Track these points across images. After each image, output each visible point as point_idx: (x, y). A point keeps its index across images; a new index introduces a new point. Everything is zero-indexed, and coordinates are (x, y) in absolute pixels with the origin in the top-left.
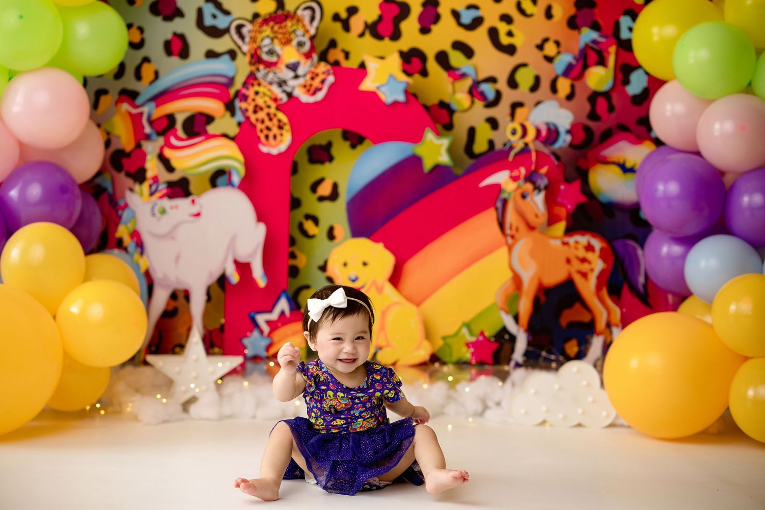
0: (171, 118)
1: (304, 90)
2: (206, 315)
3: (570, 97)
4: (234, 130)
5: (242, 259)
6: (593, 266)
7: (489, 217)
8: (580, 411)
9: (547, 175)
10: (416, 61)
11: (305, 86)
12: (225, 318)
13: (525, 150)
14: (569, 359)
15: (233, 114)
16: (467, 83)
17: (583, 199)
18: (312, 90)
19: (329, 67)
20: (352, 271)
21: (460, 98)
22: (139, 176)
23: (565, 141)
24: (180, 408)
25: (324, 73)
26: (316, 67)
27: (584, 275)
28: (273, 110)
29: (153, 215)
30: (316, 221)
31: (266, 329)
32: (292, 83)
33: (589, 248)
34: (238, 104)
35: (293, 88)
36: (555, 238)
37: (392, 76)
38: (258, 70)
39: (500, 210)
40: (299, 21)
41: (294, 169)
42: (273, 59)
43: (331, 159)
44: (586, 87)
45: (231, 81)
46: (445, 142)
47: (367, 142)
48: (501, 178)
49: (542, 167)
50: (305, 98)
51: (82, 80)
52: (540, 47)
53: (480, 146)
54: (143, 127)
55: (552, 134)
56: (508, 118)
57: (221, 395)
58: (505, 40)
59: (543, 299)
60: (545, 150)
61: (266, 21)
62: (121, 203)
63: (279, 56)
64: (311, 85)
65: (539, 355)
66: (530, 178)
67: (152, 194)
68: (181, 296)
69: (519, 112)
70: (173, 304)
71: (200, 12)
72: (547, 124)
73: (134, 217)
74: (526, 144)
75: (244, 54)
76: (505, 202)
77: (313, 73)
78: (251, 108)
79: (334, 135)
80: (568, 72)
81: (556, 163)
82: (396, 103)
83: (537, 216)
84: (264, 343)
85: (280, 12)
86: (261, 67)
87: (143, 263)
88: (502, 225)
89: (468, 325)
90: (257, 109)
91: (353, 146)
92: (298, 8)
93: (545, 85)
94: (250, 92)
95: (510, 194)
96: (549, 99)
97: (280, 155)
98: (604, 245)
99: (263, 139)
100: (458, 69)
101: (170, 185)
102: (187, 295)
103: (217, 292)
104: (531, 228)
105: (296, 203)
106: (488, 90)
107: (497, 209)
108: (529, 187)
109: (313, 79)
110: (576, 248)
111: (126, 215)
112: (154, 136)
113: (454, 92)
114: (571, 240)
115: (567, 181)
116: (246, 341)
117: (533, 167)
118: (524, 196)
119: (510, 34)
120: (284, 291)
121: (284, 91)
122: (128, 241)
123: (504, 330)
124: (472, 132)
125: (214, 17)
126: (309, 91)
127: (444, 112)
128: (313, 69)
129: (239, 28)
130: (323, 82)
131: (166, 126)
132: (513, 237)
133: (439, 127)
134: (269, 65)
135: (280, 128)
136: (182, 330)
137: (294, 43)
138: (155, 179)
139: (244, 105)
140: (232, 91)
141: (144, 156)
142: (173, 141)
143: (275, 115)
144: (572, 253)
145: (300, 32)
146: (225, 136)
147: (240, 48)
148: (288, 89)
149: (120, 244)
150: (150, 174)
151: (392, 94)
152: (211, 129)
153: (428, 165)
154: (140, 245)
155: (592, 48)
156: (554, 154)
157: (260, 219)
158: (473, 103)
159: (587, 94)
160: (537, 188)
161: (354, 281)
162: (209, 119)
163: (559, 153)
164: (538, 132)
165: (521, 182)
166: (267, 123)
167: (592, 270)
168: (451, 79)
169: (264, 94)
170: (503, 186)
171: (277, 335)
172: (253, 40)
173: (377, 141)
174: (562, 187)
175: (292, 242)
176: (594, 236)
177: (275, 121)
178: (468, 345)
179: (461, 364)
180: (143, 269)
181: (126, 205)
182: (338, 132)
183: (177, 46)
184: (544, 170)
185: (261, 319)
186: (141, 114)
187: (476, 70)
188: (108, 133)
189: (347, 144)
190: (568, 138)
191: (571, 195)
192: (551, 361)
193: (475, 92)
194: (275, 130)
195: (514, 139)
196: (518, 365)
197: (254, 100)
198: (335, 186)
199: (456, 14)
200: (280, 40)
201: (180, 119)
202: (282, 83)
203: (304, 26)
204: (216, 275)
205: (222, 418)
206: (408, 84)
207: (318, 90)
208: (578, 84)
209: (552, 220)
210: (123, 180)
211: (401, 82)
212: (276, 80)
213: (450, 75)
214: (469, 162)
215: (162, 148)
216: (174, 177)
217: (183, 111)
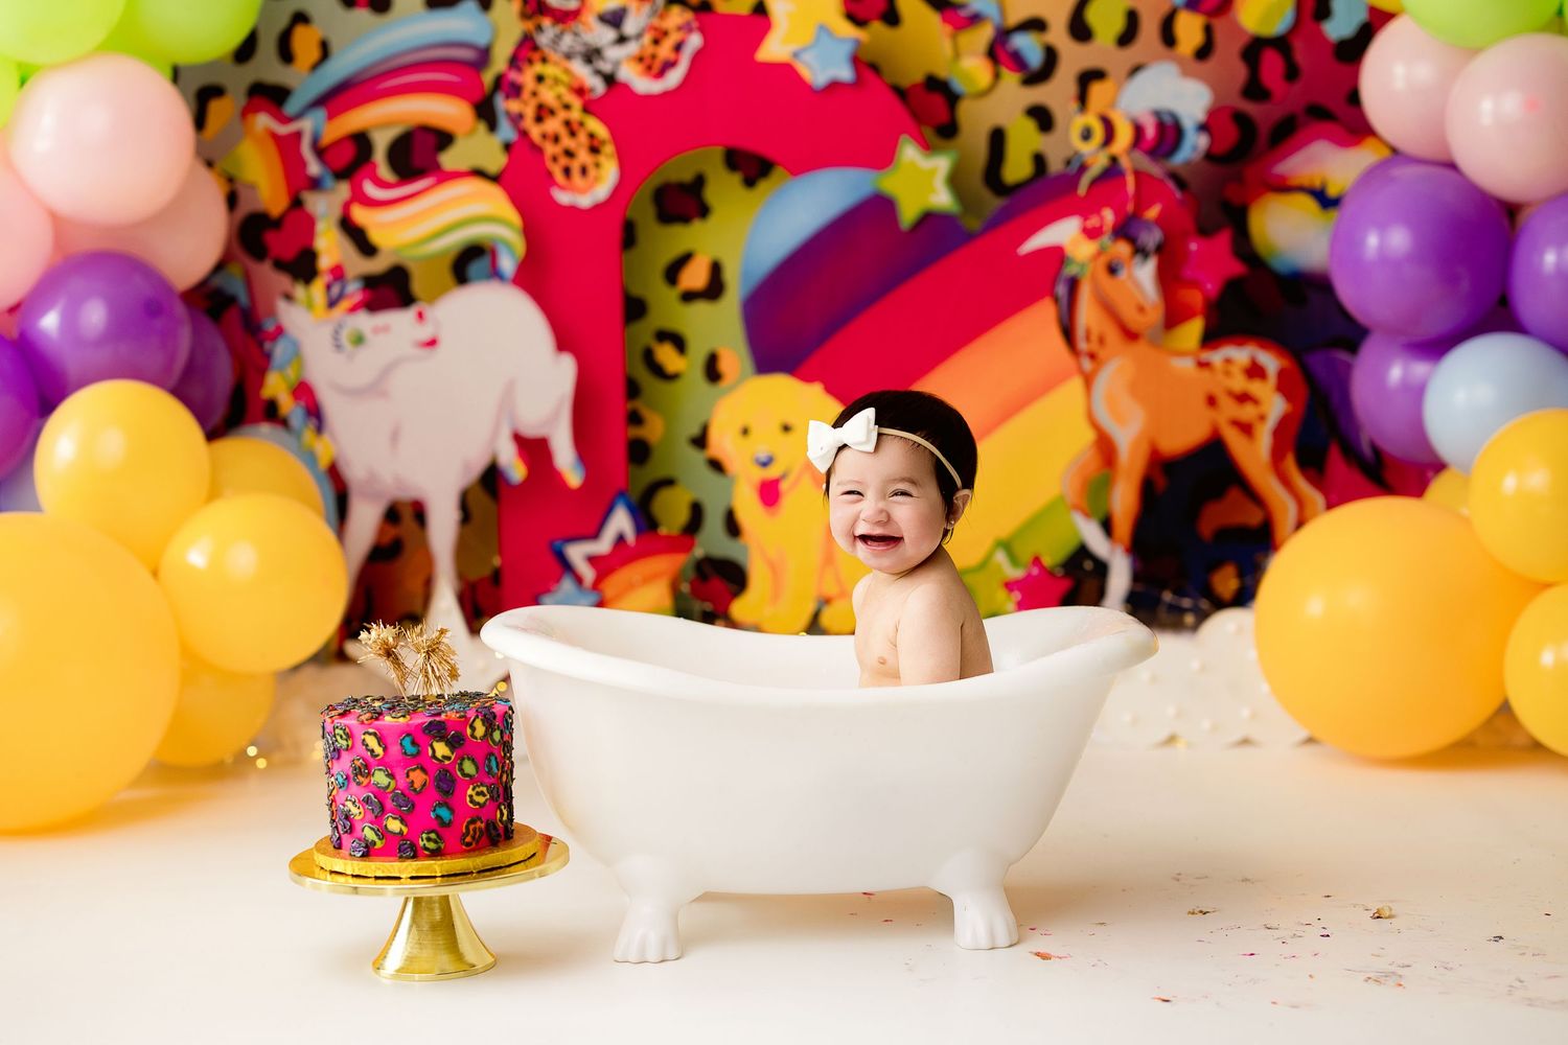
0: (361, 142)
1: (639, 68)
2: (462, 550)
3: (1203, 53)
4: (496, 161)
5: (531, 431)
6: (1264, 408)
7: (1041, 318)
8: (1245, 712)
9: (1160, 221)
11: (641, 59)
12: (501, 552)
13: (1113, 171)
14: (1220, 604)
15: (492, 126)
16: (983, 35)
17: (1236, 268)
18: (657, 67)
19: (689, 16)
20: (761, 445)
21: (970, 68)
22: (303, 267)
23: (1195, 148)
25: (680, 28)
26: (662, 16)
27: (1246, 429)
28: (576, 114)
29: (338, 347)
30: (679, 343)
31: (588, 573)
32: (614, 53)
33: (1255, 371)
34: (503, 104)
35: (617, 64)
36: (1181, 354)
37: (824, 29)
38: (539, 28)
39: (1064, 301)
41: (629, 236)
42: (572, 4)
43: (703, 211)
44: (1237, 29)
45: (484, 55)
46: (941, 164)
47: (779, 173)
48: (1064, 233)
49: (1149, 205)
50: (643, 85)
51: (168, 73)
53: (1017, 168)
54: (303, 164)
55: (1168, 133)
56: (1074, 106)
59: (1161, 483)
60: (1154, 169)
62: (269, 326)
64: (654, 57)
65: (1158, 601)
66: (1125, 230)
67: (332, 304)
68: (407, 515)
70: (392, 532)
72: (1157, 114)
73: (297, 353)
74: (1114, 160)
76: (1073, 284)
77: (656, 29)
78: (530, 112)
79: (709, 161)
81: (1178, 195)
82: (834, 86)
83: (1141, 309)
86: (546, 22)
87: (324, 450)
88: (1068, 332)
89: (1006, 546)
90: (543, 112)
91: (750, 182)
93: (1149, 29)
94: (527, 78)
95: (1083, 265)
96: (1157, 58)
97: (598, 208)
98: (1285, 363)
99: (559, 176)
100: (962, 6)
101: (370, 282)
102: (419, 512)
103: (482, 501)
104: (1130, 335)
105: (635, 309)
106: (1029, 46)
107: (1056, 300)
108: (1123, 249)
109: (656, 42)
110: (1227, 373)
111: (280, 350)
112: (329, 181)
113: (957, 55)
114: (1216, 357)
115: (1204, 231)
117: (1130, 207)
118: (1112, 270)
120: (622, 494)
121: (598, 72)
122: (288, 405)
123: (1082, 552)
124: (998, 138)
126: (649, 68)
127: (938, 100)
128: (656, 22)
130: (678, 48)
131: (352, 157)
132: (1092, 356)
133: (928, 132)
134: (564, 17)
135: (594, 150)
136: (414, 585)
138: (338, 273)
139: (514, 106)
140: (488, 77)
141: (309, 223)
142: (371, 190)
143: (581, 124)
144: (1221, 383)
146: (478, 173)
148: (606, 67)
149: (271, 412)
150: (325, 262)
151: (826, 66)
152: (449, 160)
153: (908, 214)
154: (315, 412)
156: (1174, 176)
157: (563, 344)
158: (997, 76)
159: (1237, 45)
160: (1140, 251)
161: (765, 464)
162: (443, 138)
163: (1184, 174)
164: (1139, 130)
165: (1106, 240)
166: (567, 142)
167: (1262, 418)
168: (948, 29)
169: (557, 81)
170: (1070, 251)
171: (611, 585)
173: (798, 168)
174: (1193, 247)
175: (633, 389)
176: (1263, 346)
177: (582, 137)
178: (1010, 586)
180: (324, 462)
181: (280, 331)
182: (716, 154)
184: (1153, 213)
185: (577, 553)
186: (297, 136)
187: (1002, 5)
188: (231, 180)
189: (736, 179)
190: (1203, 141)
191: (1212, 261)
192: (1182, 611)
193: (999, 53)
194: (584, 156)
195: (1087, 149)
197: (534, 94)
198: (716, 269)
201: (381, 141)
202: (592, 55)
204: (479, 466)
206: (858, 43)
207: (669, 65)
208: (1219, 25)
209: (1174, 317)
210: (268, 276)
211: (842, 40)
212: (579, 48)
213: (945, 20)
214: (994, 203)
215: (346, 207)
216: (377, 266)
217: (386, 124)
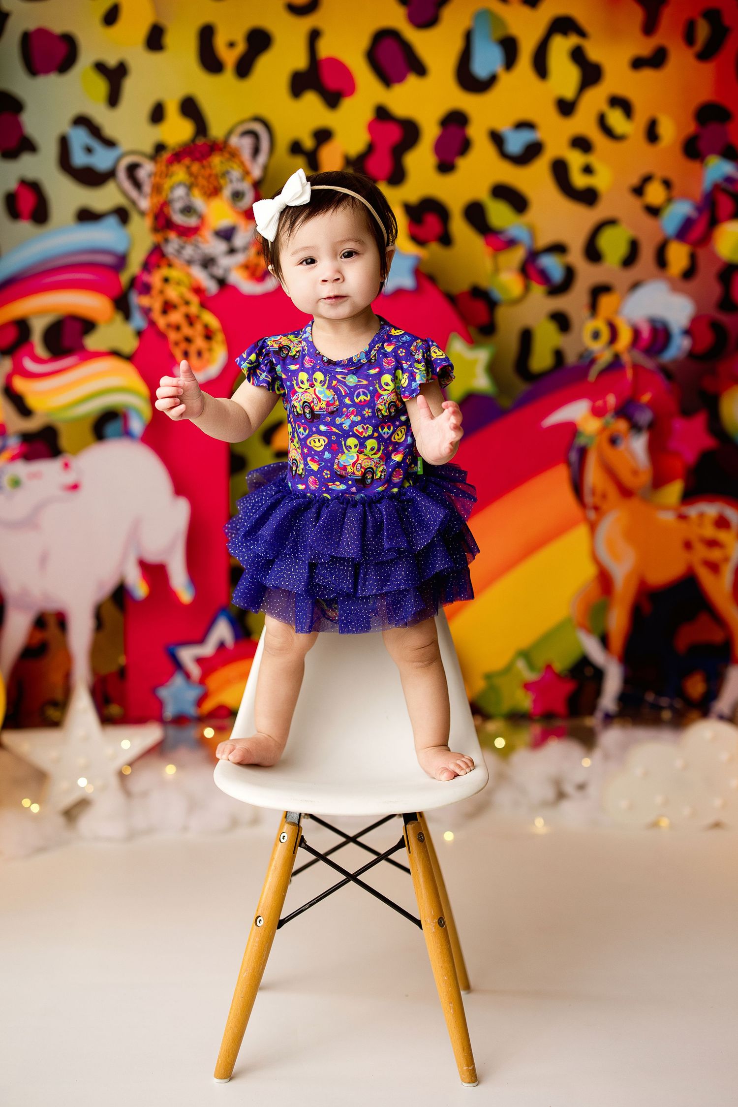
0: (22, 326)
1: (245, 274)
2: (96, 652)
3: (689, 274)
4: (130, 344)
5: (152, 557)
6: (728, 552)
7: (557, 479)
8: (718, 802)
9: (650, 405)
10: (432, 221)
11: (247, 267)
12: (126, 653)
13: (616, 363)
15: (127, 316)
16: (517, 255)
17: (708, 442)
18: (259, 273)
21: (507, 281)
23: (680, 348)
24: (61, 821)
27: (714, 567)
28: (194, 308)
29: (1, 488)
31: (195, 671)
32: (225, 262)
33: (722, 523)
34: (137, 300)
35: (227, 270)
36: (665, 508)
38: (166, 240)
39: (575, 465)
40: (234, 155)
42: (192, 221)
44: (714, 256)
45: (122, 261)
46: (481, 356)
48: (577, 412)
49: (643, 393)
50: (248, 287)
52: (639, 191)
53: (541, 360)
55: (659, 336)
56: (585, 312)
57: (128, 793)
58: (579, 181)
59: (647, 608)
60: (648, 363)
61: (178, 156)
63: (201, 217)
64: (257, 265)
65: (642, 700)
66: (625, 411)
68: (52, 623)
69: (606, 302)
70: (39, 636)
71: (64, 143)
72: (652, 321)
74: (617, 357)
75: (142, 214)
76: (583, 452)
78: (157, 306)
80: (684, 232)
81: (666, 384)
82: (400, 292)
83: (635, 473)
84: (193, 694)
85: (200, 141)
86: (173, 236)
88: (577, 487)
89: (526, 655)
90: (168, 307)
92: (230, 133)
93: (647, 254)
94: (155, 279)
95: (590, 438)
96: (652, 277)
100: (502, 233)
101: (27, 438)
102: (61, 620)
103: (112, 614)
104: (626, 492)
105: (238, 463)
106: (552, 265)
107: (569, 465)
108: (622, 426)
110: (701, 524)
113: (497, 270)
114: (693, 511)
115: (686, 412)
116: (164, 693)
117: (628, 393)
118: (613, 441)
119: (588, 170)
120: (224, 609)
121: (213, 277)
123: (584, 662)
124: (526, 337)
125: (89, 150)
126: (253, 274)
127: (480, 307)
129: (132, 169)
131: (14, 338)
132: (596, 508)
133: (473, 331)
134: (187, 233)
135: (208, 335)
136: (56, 678)
137: (227, 192)
139: (145, 301)
140: (125, 278)
142: (29, 365)
143: (198, 317)
144: (695, 531)
145: (236, 173)
146: (115, 353)
147: (134, 203)
148: (219, 272)
152: (92, 342)
153: (455, 394)
155: (724, 191)
156: (665, 371)
157: (180, 490)
158: (527, 289)
159: (714, 270)
160: (635, 427)
162: (87, 325)
163: (671, 368)
164: (636, 333)
165: (609, 418)
166: (187, 330)
167: (726, 559)
168: (490, 250)
169: (178, 283)
170: (581, 426)
171: (214, 681)
172: (157, 189)
174: (677, 425)
176: (729, 503)
177: (199, 328)
178: (528, 686)
179: (516, 718)
183: (27, 202)
184: (646, 398)
185: (187, 655)
187: (532, 231)
190: (686, 343)
191: (691, 437)
192: (661, 708)
193: (530, 270)
194: (199, 342)
195: (596, 347)
196: (609, 719)
197: (162, 292)
199: (497, 139)
200: (203, 187)
201: (38, 327)
202: (208, 263)
203: (242, 164)
204: (110, 585)
205: (132, 835)
206: (419, 259)
208: (701, 253)
209: (659, 481)
211: (407, 256)
212: (197, 257)
213: (488, 243)
214: (521, 387)
215: (9, 378)
216: (32, 425)
217: (41, 313)
